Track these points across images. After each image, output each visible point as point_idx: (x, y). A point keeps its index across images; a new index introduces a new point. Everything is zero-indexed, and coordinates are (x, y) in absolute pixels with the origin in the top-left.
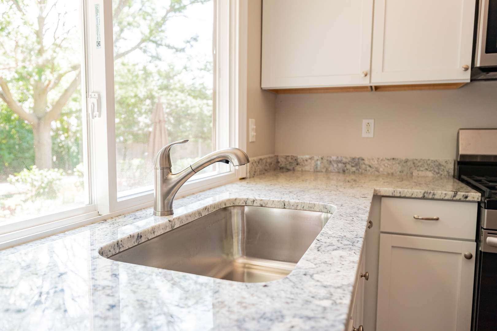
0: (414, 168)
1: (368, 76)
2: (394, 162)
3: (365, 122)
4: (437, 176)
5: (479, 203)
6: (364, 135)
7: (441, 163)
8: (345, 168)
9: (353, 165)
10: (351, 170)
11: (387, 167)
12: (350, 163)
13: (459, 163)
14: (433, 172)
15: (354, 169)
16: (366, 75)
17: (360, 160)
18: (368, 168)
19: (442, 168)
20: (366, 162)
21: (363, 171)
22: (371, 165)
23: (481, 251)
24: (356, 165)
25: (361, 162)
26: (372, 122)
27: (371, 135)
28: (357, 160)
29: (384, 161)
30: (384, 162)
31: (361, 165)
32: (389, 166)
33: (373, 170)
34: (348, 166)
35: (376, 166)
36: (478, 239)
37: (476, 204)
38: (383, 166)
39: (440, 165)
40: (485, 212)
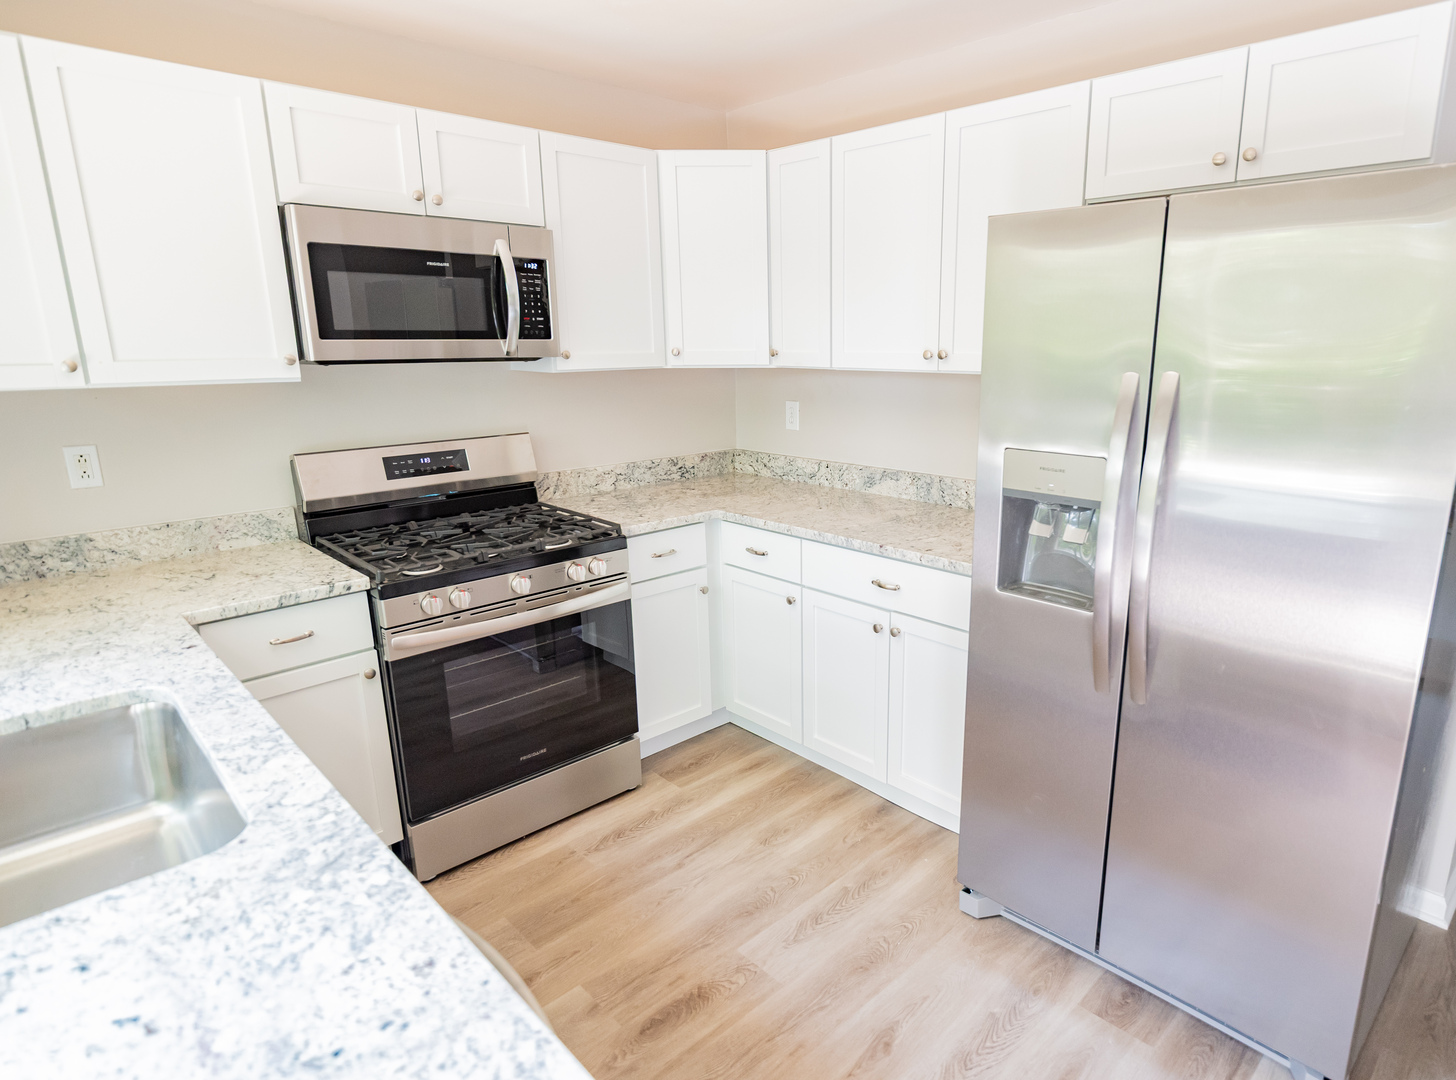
0: (219, 536)
1: (80, 370)
2: (171, 533)
3: (70, 455)
4: (268, 542)
5: (368, 592)
6: (77, 483)
7: (271, 518)
8: (44, 568)
9: (64, 556)
10: (62, 569)
11: (158, 545)
12: (56, 554)
13: (306, 516)
14: (258, 537)
15: (70, 565)
16: (74, 369)
17: (81, 543)
18: (109, 556)
19: (275, 525)
20: (100, 543)
21: (98, 565)
22: (114, 547)
23: (387, 662)
24: (74, 554)
25: (87, 546)
26: (90, 452)
27: (96, 481)
28: (73, 544)
29: (146, 533)
30: (147, 537)
31: (86, 552)
32: (160, 542)
33: (123, 557)
34: (50, 562)
35: (129, 548)
36: (378, 644)
37: (365, 595)
38: (147, 545)
39: (269, 521)
40: (380, 604)
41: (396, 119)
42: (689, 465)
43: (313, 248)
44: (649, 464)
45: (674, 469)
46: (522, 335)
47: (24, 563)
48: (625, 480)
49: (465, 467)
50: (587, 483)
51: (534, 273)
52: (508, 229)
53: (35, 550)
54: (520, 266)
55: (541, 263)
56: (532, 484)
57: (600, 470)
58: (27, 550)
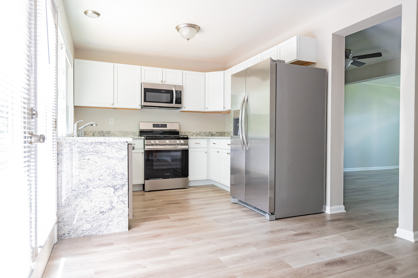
3: (110, 119)
6: (111, 123)
10: (107, 136)
13: (140, 132)
14: (133, 135)
16: (112, 105)
17: (110, 132)
18: (113, 135)
20: (112, 133)
21: (111, 136)
24: (108, 134)
26: (113, 119)
27: (113, 124)
28: (108, 132)
34: (105, 134)
35: (115, 134)
36: (144, 148)
37: (143, 140)
38: (118, 134)
39: (135, 133)
40: (145, 140)
41: (159, 70)
42: (213, 134)
43: (145, 89)
44: (204, 132)
45: (210, 134)
46: (176, 103)
47: (102, 134)
48: (199, 135)
49: (166, 127)
50: (190, 134)
51: (179, 93)
52: (175, 86)
53: (104, 132)
54: (176, 91)
55: (181, 92)
56: (178, 132)
57: (193, 132)
58: (103, 132)
